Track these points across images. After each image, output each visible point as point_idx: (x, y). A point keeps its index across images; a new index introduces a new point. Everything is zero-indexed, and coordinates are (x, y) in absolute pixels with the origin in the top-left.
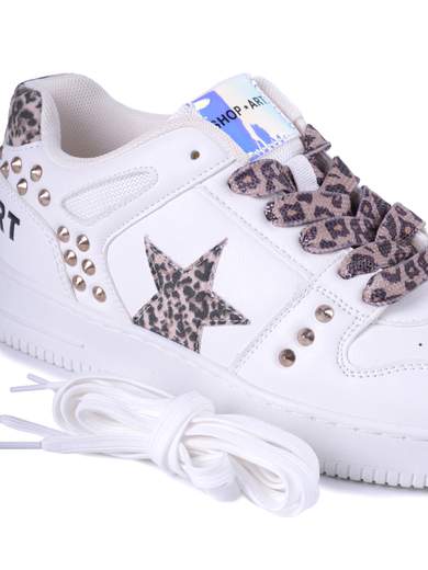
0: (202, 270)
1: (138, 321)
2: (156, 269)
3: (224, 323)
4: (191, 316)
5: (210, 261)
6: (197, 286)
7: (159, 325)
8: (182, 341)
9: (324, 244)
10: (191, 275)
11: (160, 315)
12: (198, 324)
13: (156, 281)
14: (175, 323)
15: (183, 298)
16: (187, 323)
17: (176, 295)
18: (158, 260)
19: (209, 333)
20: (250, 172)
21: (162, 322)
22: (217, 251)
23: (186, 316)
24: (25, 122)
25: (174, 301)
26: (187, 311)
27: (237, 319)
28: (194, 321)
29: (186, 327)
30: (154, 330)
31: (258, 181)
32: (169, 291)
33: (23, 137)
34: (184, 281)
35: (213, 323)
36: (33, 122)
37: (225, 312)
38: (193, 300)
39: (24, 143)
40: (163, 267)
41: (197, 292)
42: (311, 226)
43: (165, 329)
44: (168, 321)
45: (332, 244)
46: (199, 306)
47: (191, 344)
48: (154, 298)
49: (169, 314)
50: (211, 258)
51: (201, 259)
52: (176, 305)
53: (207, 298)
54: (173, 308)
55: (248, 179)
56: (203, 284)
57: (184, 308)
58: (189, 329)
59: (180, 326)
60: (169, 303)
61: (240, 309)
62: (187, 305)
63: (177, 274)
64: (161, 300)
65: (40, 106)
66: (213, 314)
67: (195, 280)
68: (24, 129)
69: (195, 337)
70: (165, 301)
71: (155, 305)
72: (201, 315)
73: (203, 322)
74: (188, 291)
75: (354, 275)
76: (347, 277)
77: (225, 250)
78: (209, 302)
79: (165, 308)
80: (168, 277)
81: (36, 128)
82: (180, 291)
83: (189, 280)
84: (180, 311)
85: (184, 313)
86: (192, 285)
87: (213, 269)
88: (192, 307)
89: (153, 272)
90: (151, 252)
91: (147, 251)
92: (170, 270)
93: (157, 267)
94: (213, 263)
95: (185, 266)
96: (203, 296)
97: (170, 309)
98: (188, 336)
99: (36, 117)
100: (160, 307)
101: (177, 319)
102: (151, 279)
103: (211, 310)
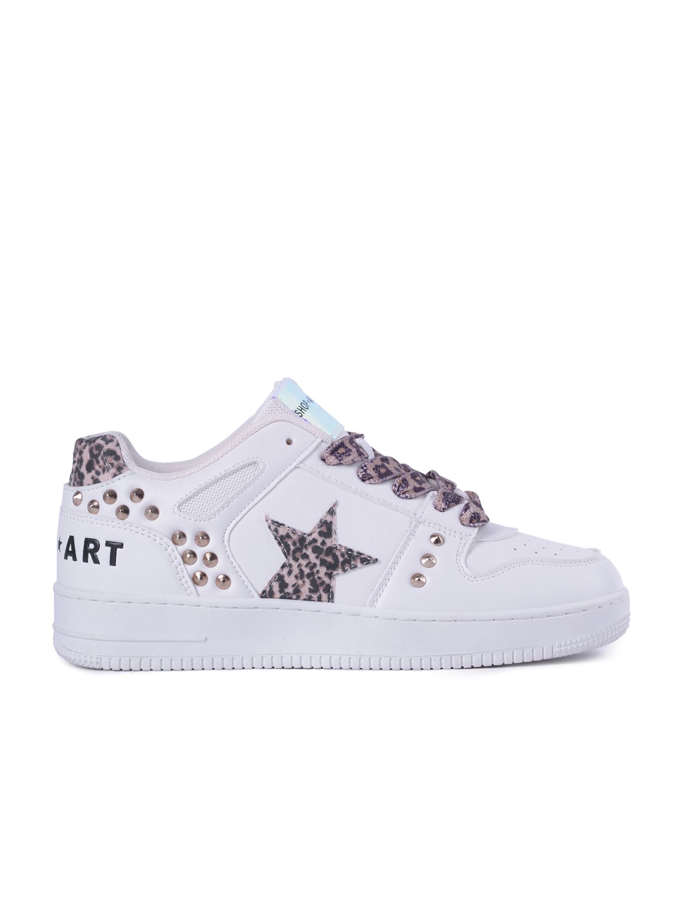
0: (324, 529)
1: (267, 594)
2: (282, 540)
3: (355, 567)
4: (323, 570)
5: (329, 521)
6: (323, 543)
7: (290, 590)
8: (315, 596)
9: (416, 490)
10: (316, 536)
11: (290, 580)
12: (330, 576)
13: (283, 551)
14: (307, 581)
15: (313, 557)
16: (319, 578)
17: (305, 556)
18: (282, 531)
19: (342, 582)
20: (342, 445)
21: (293, 586)
22: (331, 512)
23: (318, 572)
24: (110, 459)
25: (304, 562)
26: (318, 568)
27: (367, 561)
28: (326, 574)
29: (319, 582)
30: (285, 596)
31: (350, 450)
32: (298, 555)
33: (113, 471)
34: (310, 543)
35: (345, 571)
36: (118, 458)
37: (354, 558)
38: (322, 556)
39: (115, 475)
40: (288, 536)
41: (325, 548)
42: (400, 478)
43: (297, 591)
44: (300, 582)
45: (421, 489)
46: (329, 559)
47: (325, 596)
48: (283, 567)
49: (301, 575)
50: (329, 519)
51: (321, 521)
52: (307, 566)
53: (335, 551)
54: (303, 568)
55: (342, 450)
56: (328, 541)
57: (315, 565)
58: (323, 583)
59: (313, 583)
60: (299, 566)
61: (367, 551)
62: (318, 562)
63: (302, 539)
64: (290, 565)
65: (118, 445)
66: (343, 563)
67: (320, 540)
68: (112, 465)
69: (328, 589)
70: (295, 565)
71: (285, 572)
72: (332, 567)
73: (335, 573)
74: (316, 550)
75: (449, 507)
76: (444, 510)
77: (338, 510)
78: (338, 553)
79: (296, 571)
80: (294, 544)
81: (121, 461)
82: (309, 552)
83: (315, 540)
84: (312, 568)
85: (315, 570)
86: (319, 544)
87: (333, 527)
88: (323, 563)
89: (279, 544)
90: (273, 527)
91: (270, 528)
92: (295, 537)
93: (282, 537)
94: (331, 522)
95: (308, 531)
96: (330, 551)
97: (301, 571)
98: (321, 589)
99: (118, 453)
100: (290, 573)
101: (308, 578)
102: (278, 550)
103: (341, 559)
